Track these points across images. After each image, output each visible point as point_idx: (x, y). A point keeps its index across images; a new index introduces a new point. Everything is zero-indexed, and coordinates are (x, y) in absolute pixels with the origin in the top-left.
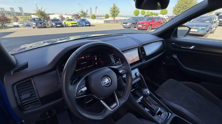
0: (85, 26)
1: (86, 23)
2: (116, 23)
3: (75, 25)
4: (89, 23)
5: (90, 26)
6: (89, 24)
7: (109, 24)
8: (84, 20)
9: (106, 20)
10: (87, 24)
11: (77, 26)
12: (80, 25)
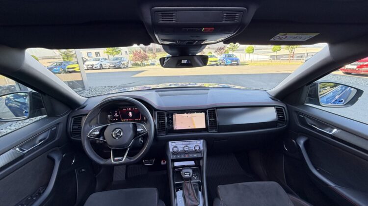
0: (230, 65)
1: (232, 60)
2: (297, 60)
3: (215, 63)
4: (237, 60)
5: (237, 64)
6: (236, 62)
7: (278, 62)
8: (231, 56)
9: (274, 54)
10: (233, 63)
11: (217, 65)
12: (222, 64)
